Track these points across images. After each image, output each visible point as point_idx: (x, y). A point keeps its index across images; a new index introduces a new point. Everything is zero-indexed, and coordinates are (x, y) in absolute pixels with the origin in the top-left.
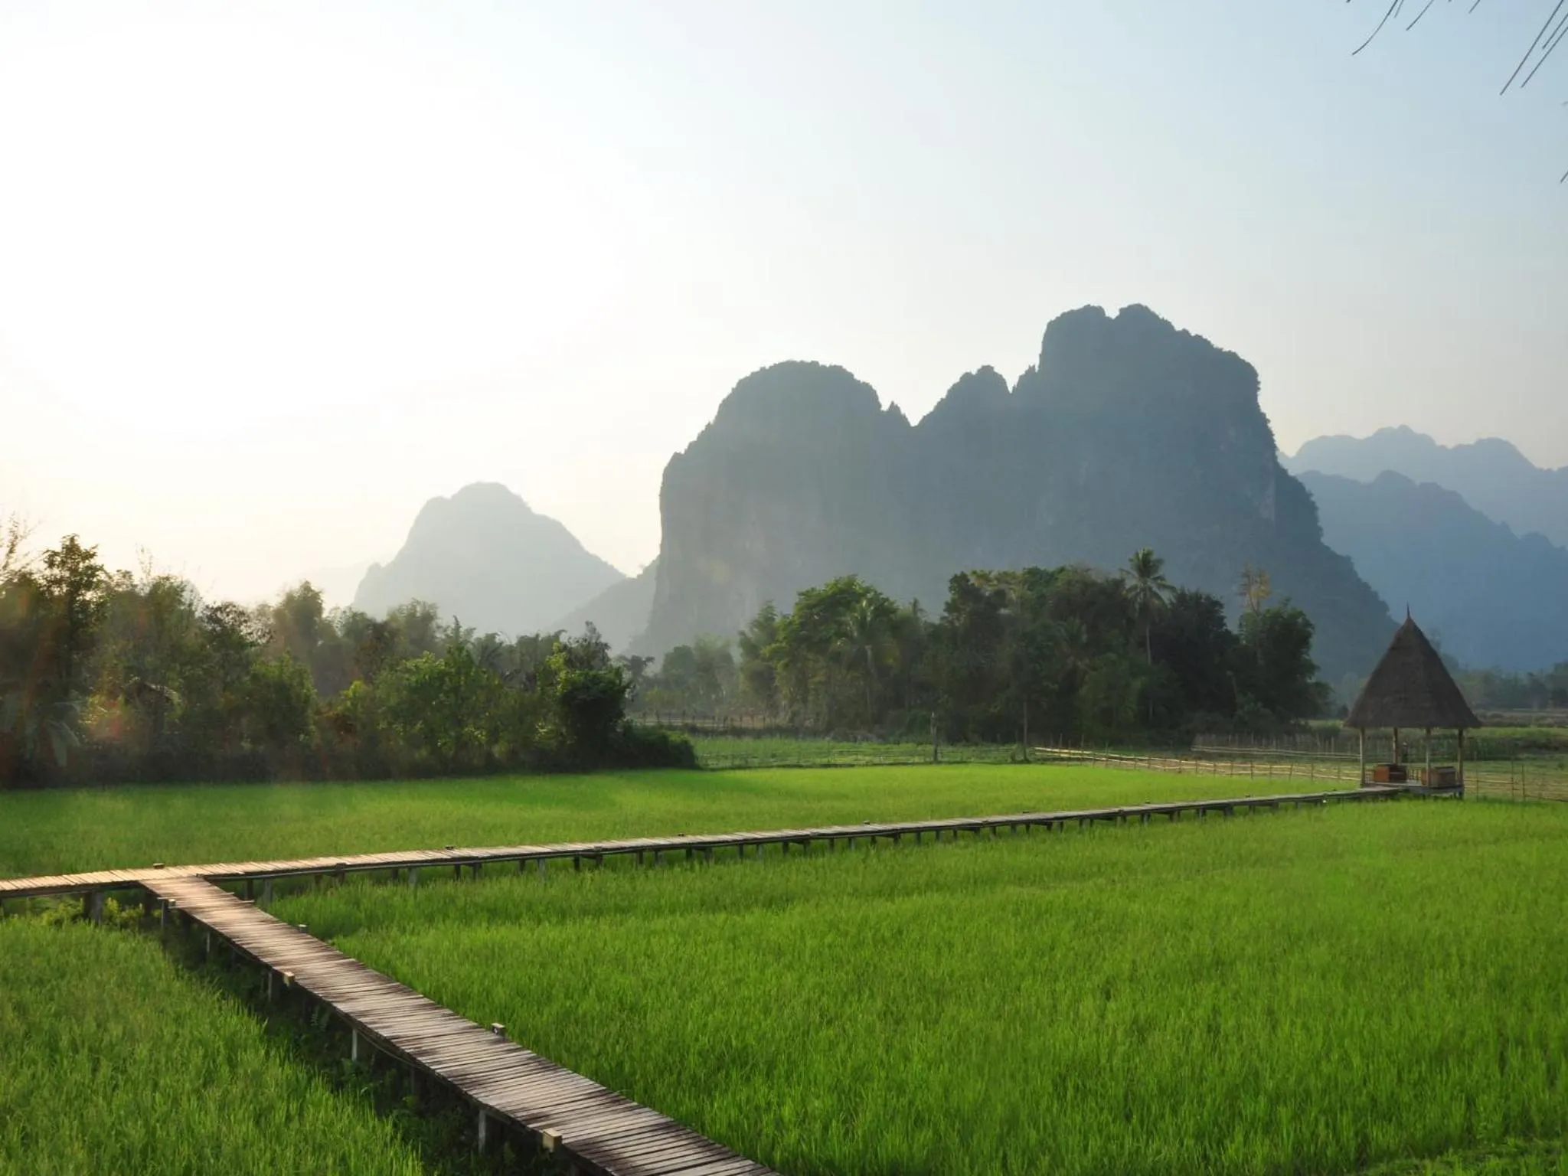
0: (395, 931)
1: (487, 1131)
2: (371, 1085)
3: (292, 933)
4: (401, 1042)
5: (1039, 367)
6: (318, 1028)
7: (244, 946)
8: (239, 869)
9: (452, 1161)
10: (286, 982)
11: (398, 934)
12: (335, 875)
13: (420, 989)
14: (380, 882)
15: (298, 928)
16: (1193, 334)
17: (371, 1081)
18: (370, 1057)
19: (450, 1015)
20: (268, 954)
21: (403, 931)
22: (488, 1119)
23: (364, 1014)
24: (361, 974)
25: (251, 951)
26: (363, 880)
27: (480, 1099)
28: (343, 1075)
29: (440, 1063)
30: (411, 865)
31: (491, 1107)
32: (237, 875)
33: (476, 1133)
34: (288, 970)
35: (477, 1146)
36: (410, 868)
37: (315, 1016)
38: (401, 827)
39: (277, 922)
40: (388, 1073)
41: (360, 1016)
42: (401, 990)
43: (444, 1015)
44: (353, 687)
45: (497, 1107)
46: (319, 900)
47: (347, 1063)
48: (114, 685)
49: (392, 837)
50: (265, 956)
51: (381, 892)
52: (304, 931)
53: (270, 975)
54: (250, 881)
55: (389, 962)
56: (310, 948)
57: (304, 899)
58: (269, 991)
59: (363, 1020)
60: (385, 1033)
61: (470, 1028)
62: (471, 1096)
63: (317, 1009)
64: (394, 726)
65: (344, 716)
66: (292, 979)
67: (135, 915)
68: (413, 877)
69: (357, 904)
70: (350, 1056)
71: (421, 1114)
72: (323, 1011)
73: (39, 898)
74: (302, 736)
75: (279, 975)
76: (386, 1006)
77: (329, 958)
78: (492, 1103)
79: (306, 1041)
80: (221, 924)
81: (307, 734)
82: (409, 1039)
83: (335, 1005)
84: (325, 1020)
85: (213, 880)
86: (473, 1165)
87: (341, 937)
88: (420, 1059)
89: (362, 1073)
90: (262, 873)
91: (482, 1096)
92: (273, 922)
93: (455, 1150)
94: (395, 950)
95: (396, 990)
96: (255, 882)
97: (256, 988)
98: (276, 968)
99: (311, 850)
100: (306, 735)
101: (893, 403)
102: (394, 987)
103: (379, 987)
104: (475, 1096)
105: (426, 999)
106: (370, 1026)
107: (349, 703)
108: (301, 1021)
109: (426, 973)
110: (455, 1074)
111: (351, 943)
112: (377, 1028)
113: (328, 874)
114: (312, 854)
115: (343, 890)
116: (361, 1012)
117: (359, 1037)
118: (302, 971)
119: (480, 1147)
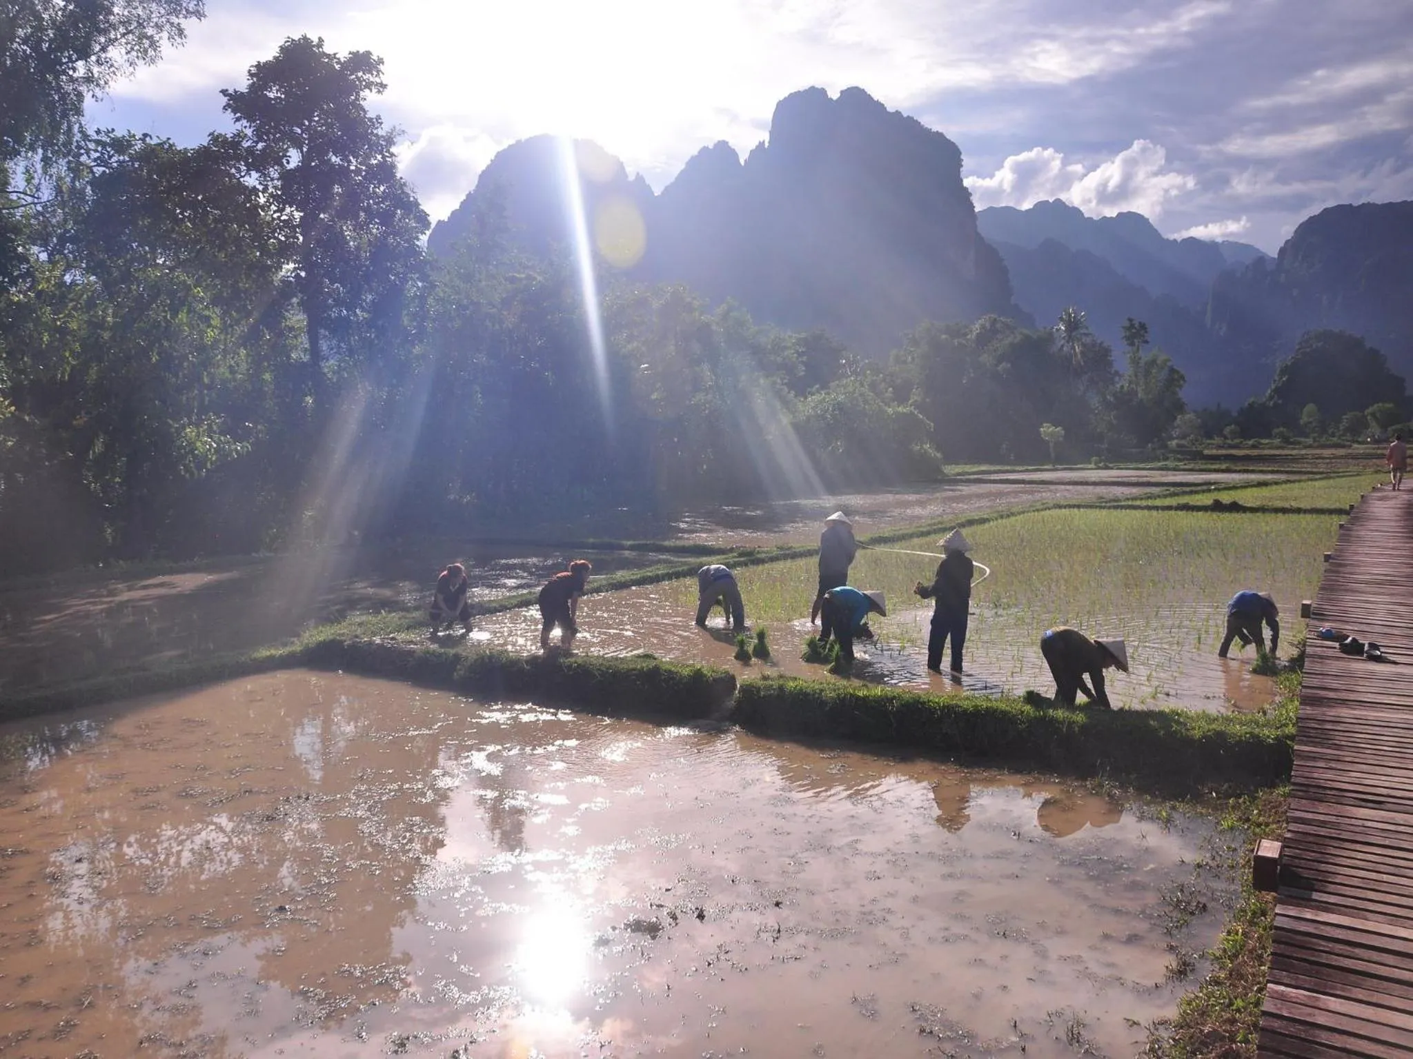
5: (769, 142)
16: (905, 115)
101: (638, 174)
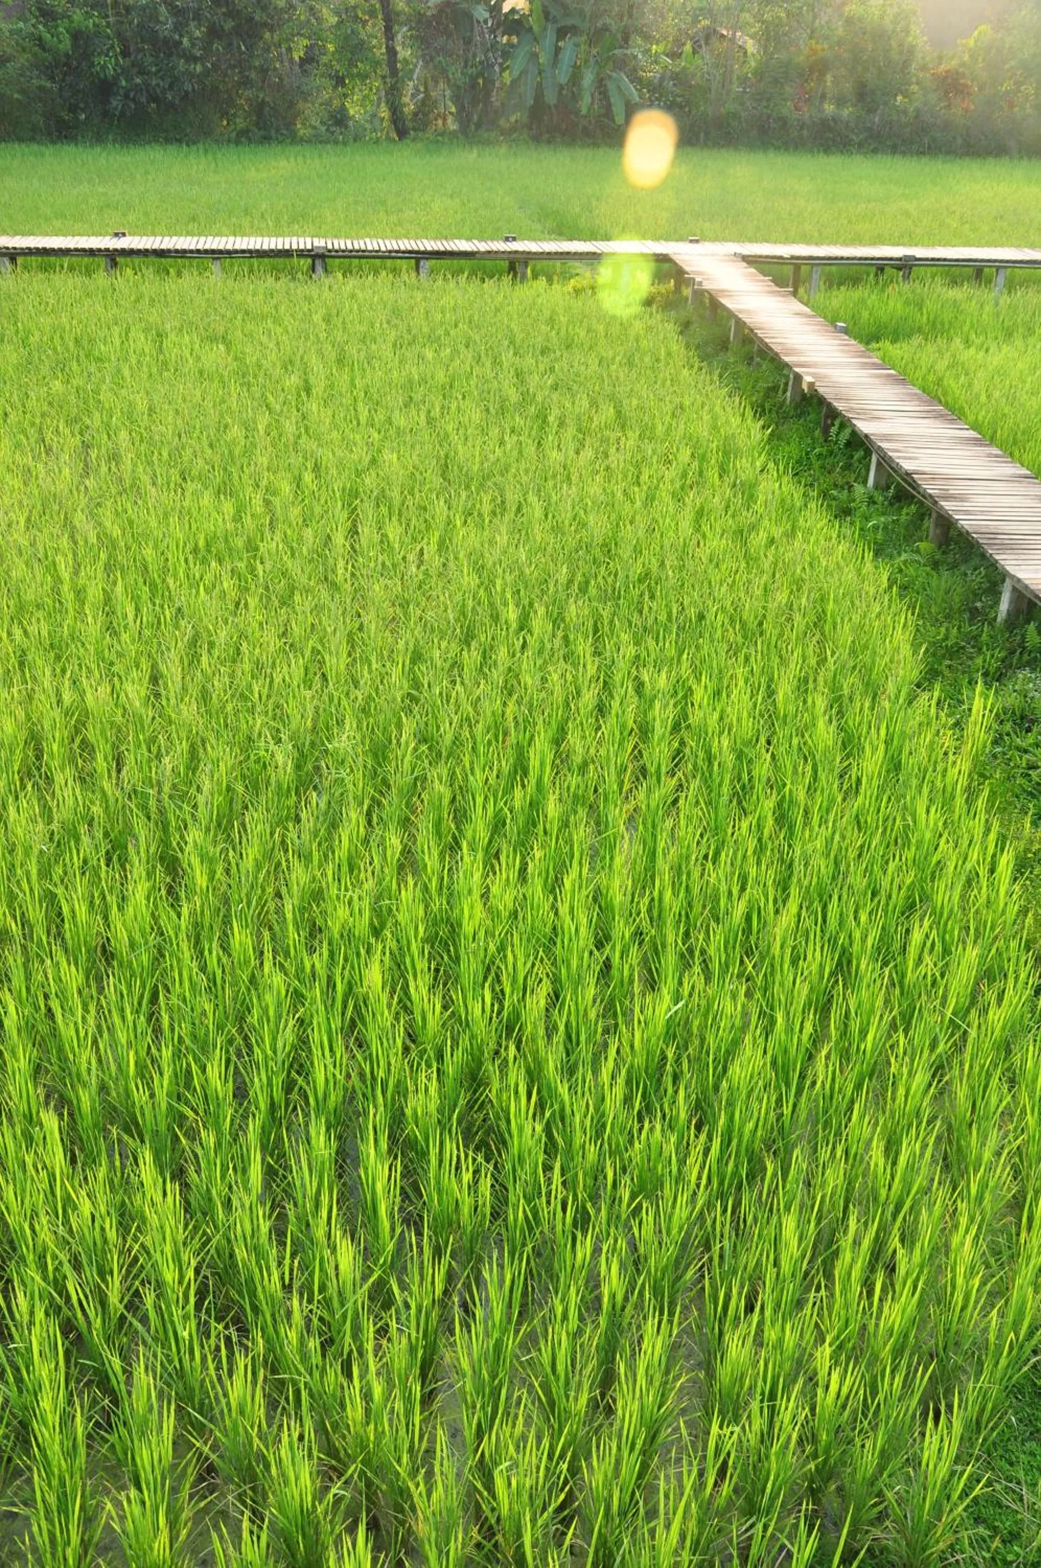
0: (958, 342)
1: (1011, 602)
2: (882, 519)
3: (826, 331)
4: (925, 479)
6: (836, 443)
7: (767, 340)
8: (786, 251)
9: (959, 628)
10: (805, 387)
11: (962, 347)
12: (899, 268)
13: (971, 418)
14: (956, 283)
15: (836, 326)
17: (883, 514)
18: (889, 488)
19: (997, 456)
20: (792, 352)
21: (967, 343)
22: (1014, 589)
23: (887, 438)
24: (898, 390)
25: (773, 347)
26: (933, 277)
27: (1008, 568)
28: (854, 501)
29: (967, 512)
30: (1000, 265)
31: (1019, 580)
32: (781, 258)
33: (997, 602)
34: (808, 374)
35: (996, 617)
36: (998, 268)
37: (834, 430)
38: (1001, 217)
39: (813, 316)
40: (905, 511)
41: (882, 440)
42: (942, 416)
43: (990, 455)
44: (976, 33)
45: (1027, 582)
46: (873, 297)
47: (859, 489)
48: (680, 30)
49: (986, 228)
50: (787, 355)
51: (955, 294)
52: (845, 331)
53: (791, 376)
54: (797, 267)
55: (940, 380)
56: (842, 351)
57: (857, 294)
58: (789, 394)
59: (884, 445)
60: (907, 466)
61: (1021, 476)
62: (997, 561)
63: (837, 423)
64: (1023, 88)
65: (957, 73)
66: (811, 385)
67: (664, 291)
68: (1001, 280)
69: (920, 306)
70: (865, 482)
71: (935, 565)
72: (842, 426)
73: (571, 263)
74: (899, 98)
75: (798, 378)
76: (921, 431)
77: (864, 366)
78: (1020, 575)
79: (820, 456)
80: (747, 312)
81: (906, 94)
82: (934, 477)
83: (854, 422)
84: (845, 435)
85: (750, 260)
86: (984, 637)
87: (888, 343)
88: (942, 503)
89: (875, 503)
90: (811, 258)
91: (1011, 563)
92: (810, 316)
93: (966, 616)
94: (951, 366)
95: (939, 416)
96: (803, 268)
97: (774, 389)
98: (797, 370)
99: (879, 236)
100: (904, 97)
102: (934, 411)
103: (918, 409)
104: (1002, 562)
105: (972, 432)
106: (890, 454)
107: (966, 58)
108: (817, 433)
109: (983, 398)
110: (983, 530)
111: (898, 351)
112: (899, 458)
113: (892, 266)
114: (878, 240)
115: (906, 287)
116: (885, 435)
117: (879, 464)
118: (825, 377)
119: (999, 619)
